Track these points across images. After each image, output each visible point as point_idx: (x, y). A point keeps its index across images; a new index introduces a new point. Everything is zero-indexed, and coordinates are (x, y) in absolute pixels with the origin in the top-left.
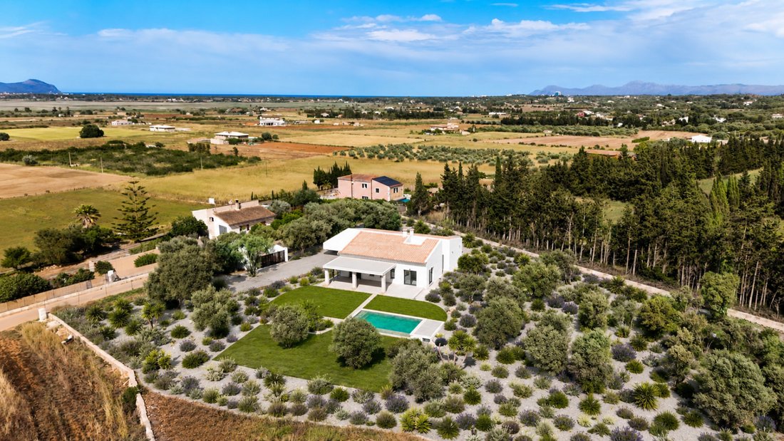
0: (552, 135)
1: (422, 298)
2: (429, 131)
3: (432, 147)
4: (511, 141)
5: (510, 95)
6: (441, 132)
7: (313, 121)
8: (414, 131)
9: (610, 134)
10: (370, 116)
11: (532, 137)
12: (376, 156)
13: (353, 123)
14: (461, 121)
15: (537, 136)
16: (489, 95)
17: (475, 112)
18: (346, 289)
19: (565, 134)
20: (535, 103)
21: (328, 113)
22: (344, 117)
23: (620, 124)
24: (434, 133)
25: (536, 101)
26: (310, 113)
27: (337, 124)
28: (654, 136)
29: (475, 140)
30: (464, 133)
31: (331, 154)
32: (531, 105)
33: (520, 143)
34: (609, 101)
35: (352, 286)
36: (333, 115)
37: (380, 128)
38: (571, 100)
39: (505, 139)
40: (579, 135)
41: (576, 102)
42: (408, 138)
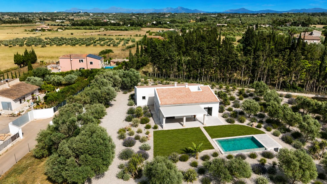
0: (107, 31)
2: (37, 30)
5: (56, 12)
8: (27, 30)
9: (132, 29)
14: (47, 25)
15: (100, 31)
17: (47, 20)
19: (111, 30)
23: (129, 25)
24: (40, 30)
25: (75, 15)
29: (72, 34)
30: (59, 30)
32: (74, 17)
33: (98, 35)
34: (110, 15)
39: (85, 33)
40: (118, 30)
41: (94, 15)
42: (27, 34)
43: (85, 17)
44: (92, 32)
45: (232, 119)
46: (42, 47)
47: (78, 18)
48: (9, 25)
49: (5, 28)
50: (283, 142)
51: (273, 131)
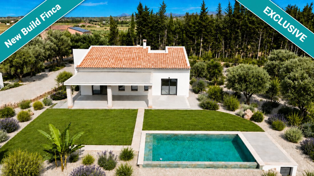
2: (78, 26)
29: (106, 28)
35: (110, 104)
45: (213, 102)
50: (304, 156)
51: (286, 130)
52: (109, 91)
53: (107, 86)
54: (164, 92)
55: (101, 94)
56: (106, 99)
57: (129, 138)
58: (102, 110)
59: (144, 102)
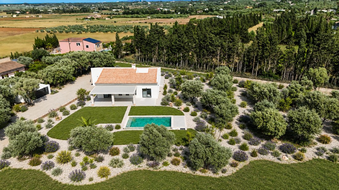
0: (152, 19)
1: (159, 105)
2: (87, 19)
3: (95, 26)
4: (133, 22)
5: (118, 2)
6: (93, 18)
7: (12, 16)
8: (78, 19)
9: (178, 17)
10: (46, 12)
11: (142, 20)
12: (64, 31)
13: (38, 16)
14: (101, 14)
15: (145, 19)
16: (108, 2)
17: (105, 9)
18: (108, 106)
19: (157, 18)
20: (133, 5)
21: (19, 11)
22: (30, 13)
23: (179, 13)
24: (90, 19)
25: (133, 4)
26: (8, 12)
27: (28, 17)
28: (197, 17)
29: (115, 22)
30: (107, 19)
31: (34, 32)
32: (131, 6)
33: (139, 23)
34: (167, 4)
35: (113, 103)
36: (23, 12)
37: (56, 18)
38: (149, 3)
39: (130, 21)
40: (164, 18)
41: (152, 4)
42: (77, 22)
43: (142, 6)
44: (137, 20)
46: (78, 34)
47: (136, 7)
48: (68, 14)
49: (63, 17)
52: (113, 97)
53: (111, 94)
54: (144, 96)
55: (109, 97)
56: (111, 101)
57: (121, 120)
58: (109, 107)
59: (132, 102)
